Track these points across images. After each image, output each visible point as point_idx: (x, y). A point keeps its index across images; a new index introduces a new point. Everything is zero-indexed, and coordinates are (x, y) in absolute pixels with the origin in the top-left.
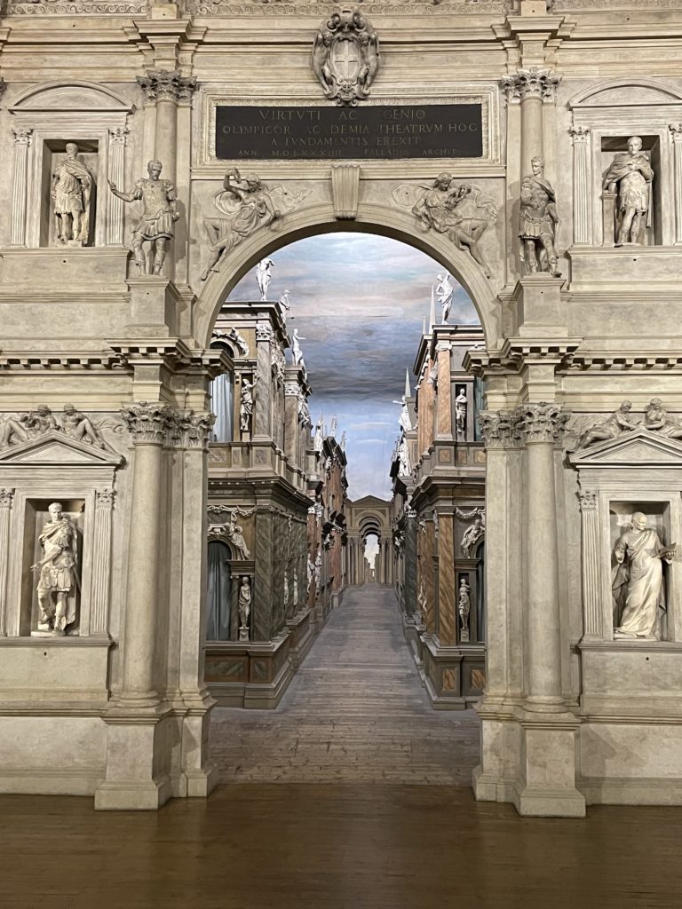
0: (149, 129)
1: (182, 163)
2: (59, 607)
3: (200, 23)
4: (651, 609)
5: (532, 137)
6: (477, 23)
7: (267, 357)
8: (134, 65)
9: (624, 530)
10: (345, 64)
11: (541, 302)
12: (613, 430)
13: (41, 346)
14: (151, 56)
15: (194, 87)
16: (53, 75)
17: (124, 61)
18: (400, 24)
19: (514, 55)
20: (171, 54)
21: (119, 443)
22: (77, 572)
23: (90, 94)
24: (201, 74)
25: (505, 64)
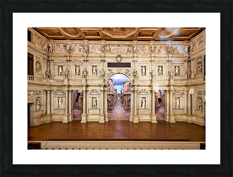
0: (102, 65)
1: (105, 68)
2: (95, 106)
3: (106, 55)
4: (144, 106)
5: (135, 66)
6: (130, 55)
7: (111, 83)
8: (100, 59)
9: (142, 100)
10: (119, 59)
11: (136, 81)
12: (142, 91)
13: (93, 84)
14: (102, 58)
15: (105, 61)
16: (93, 60)
17: (99, 58)
18: (124, 55)
19: (134, 58)
20: (103, 58)
21: (100, 92)
22: (96, 103)
23: (96, 61)
24: (106, 60)
25: (133, 59)
